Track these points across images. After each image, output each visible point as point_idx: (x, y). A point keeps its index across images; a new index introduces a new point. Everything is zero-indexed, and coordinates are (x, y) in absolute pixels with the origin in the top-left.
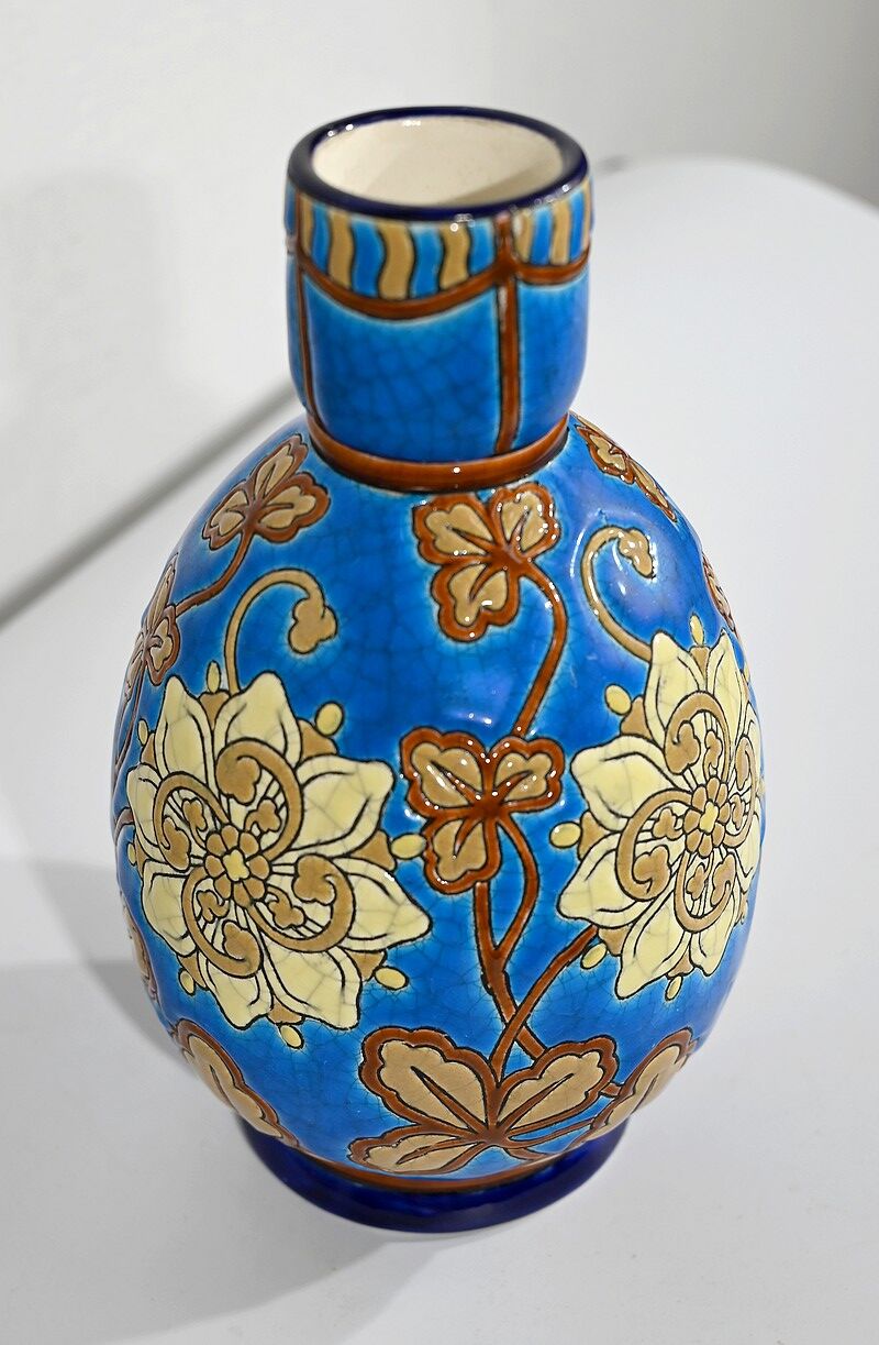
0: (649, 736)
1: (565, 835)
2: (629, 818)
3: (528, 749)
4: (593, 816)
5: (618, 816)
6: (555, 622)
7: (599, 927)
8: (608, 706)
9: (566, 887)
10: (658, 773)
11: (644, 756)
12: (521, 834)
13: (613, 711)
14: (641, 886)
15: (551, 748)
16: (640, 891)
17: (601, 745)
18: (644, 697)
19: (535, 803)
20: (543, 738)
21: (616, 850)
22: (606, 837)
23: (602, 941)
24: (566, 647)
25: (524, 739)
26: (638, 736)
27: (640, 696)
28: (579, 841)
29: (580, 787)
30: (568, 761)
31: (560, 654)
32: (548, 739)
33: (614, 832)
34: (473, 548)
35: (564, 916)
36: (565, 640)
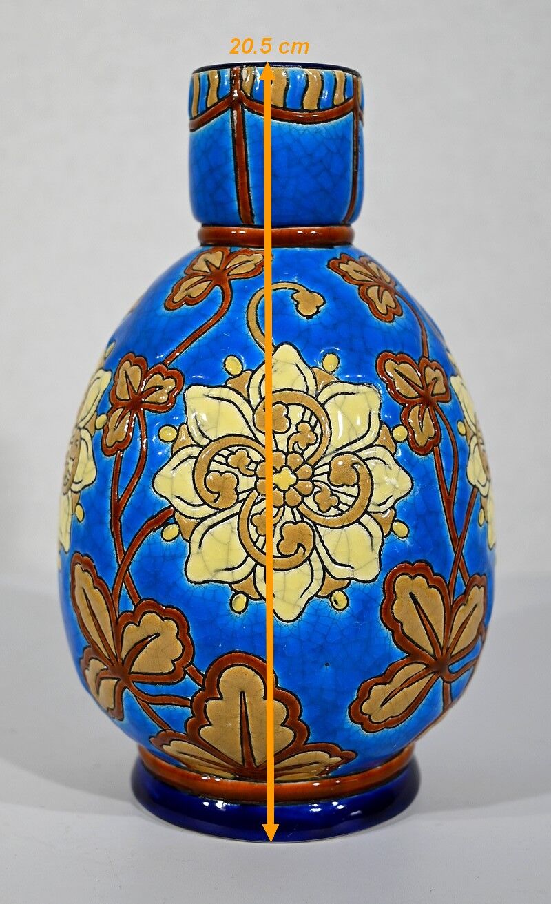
0: (247, 397)
1: (168, 433)
2: (211, 441)
3: (167, 373)
4: (188, 428)
5: (204, 435)
6: (219, 310)
7: (176, 510)
8: (225, 366)
9: (160, 470)
10: (245, 423)
11: (237, 407)
12: (145, 424)
13: (226, 370)
14: (211, 495)
15: (178, 376)
16: (210, 497)
17: (209, 387)
18: (254, 372)
19: (159, 407)
20: (177, 370)
21: (197, 458)
22: (192, 446)
23: (176, 523)
24: (217, 324)
25: (167, 367)
26: (238, 393)
27: (251, 370)
28: (174, 441)
29: (186, 406)
30: (185, 388)
31: (210, 327)
32: (179, 371)
33: (198, 445)
34: (206, 269)
35: (155, 491)
36: (218, 321)
